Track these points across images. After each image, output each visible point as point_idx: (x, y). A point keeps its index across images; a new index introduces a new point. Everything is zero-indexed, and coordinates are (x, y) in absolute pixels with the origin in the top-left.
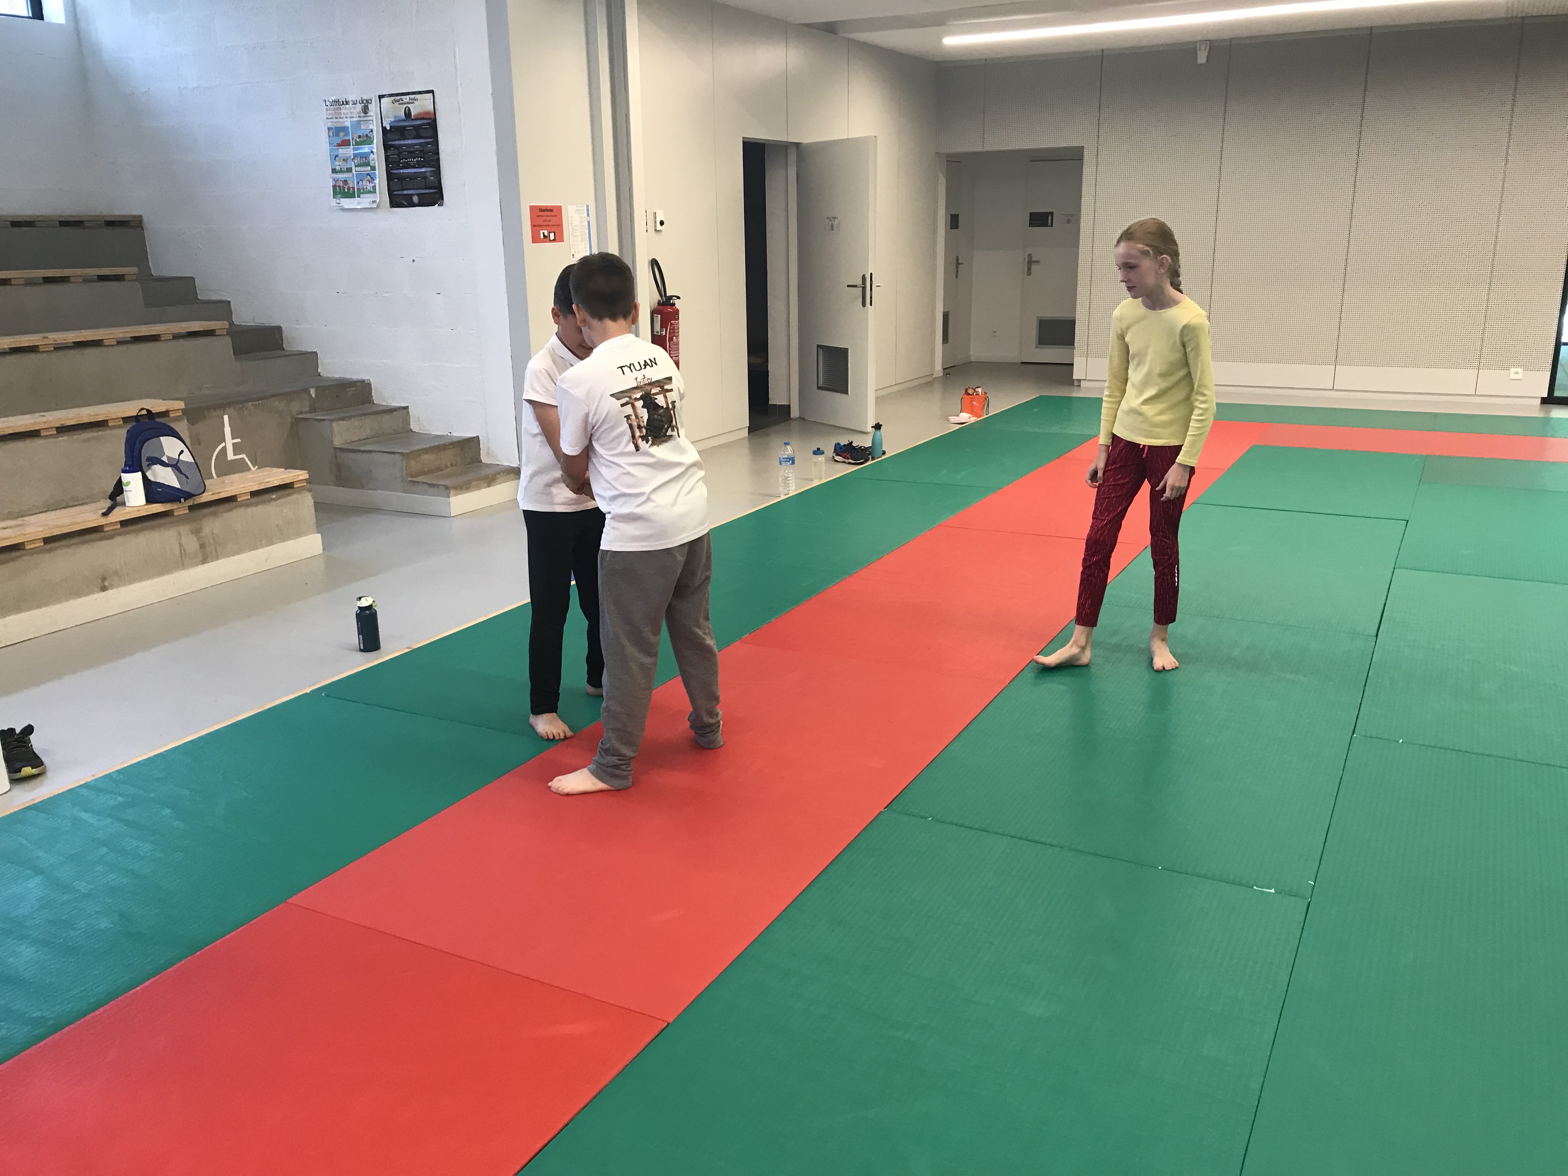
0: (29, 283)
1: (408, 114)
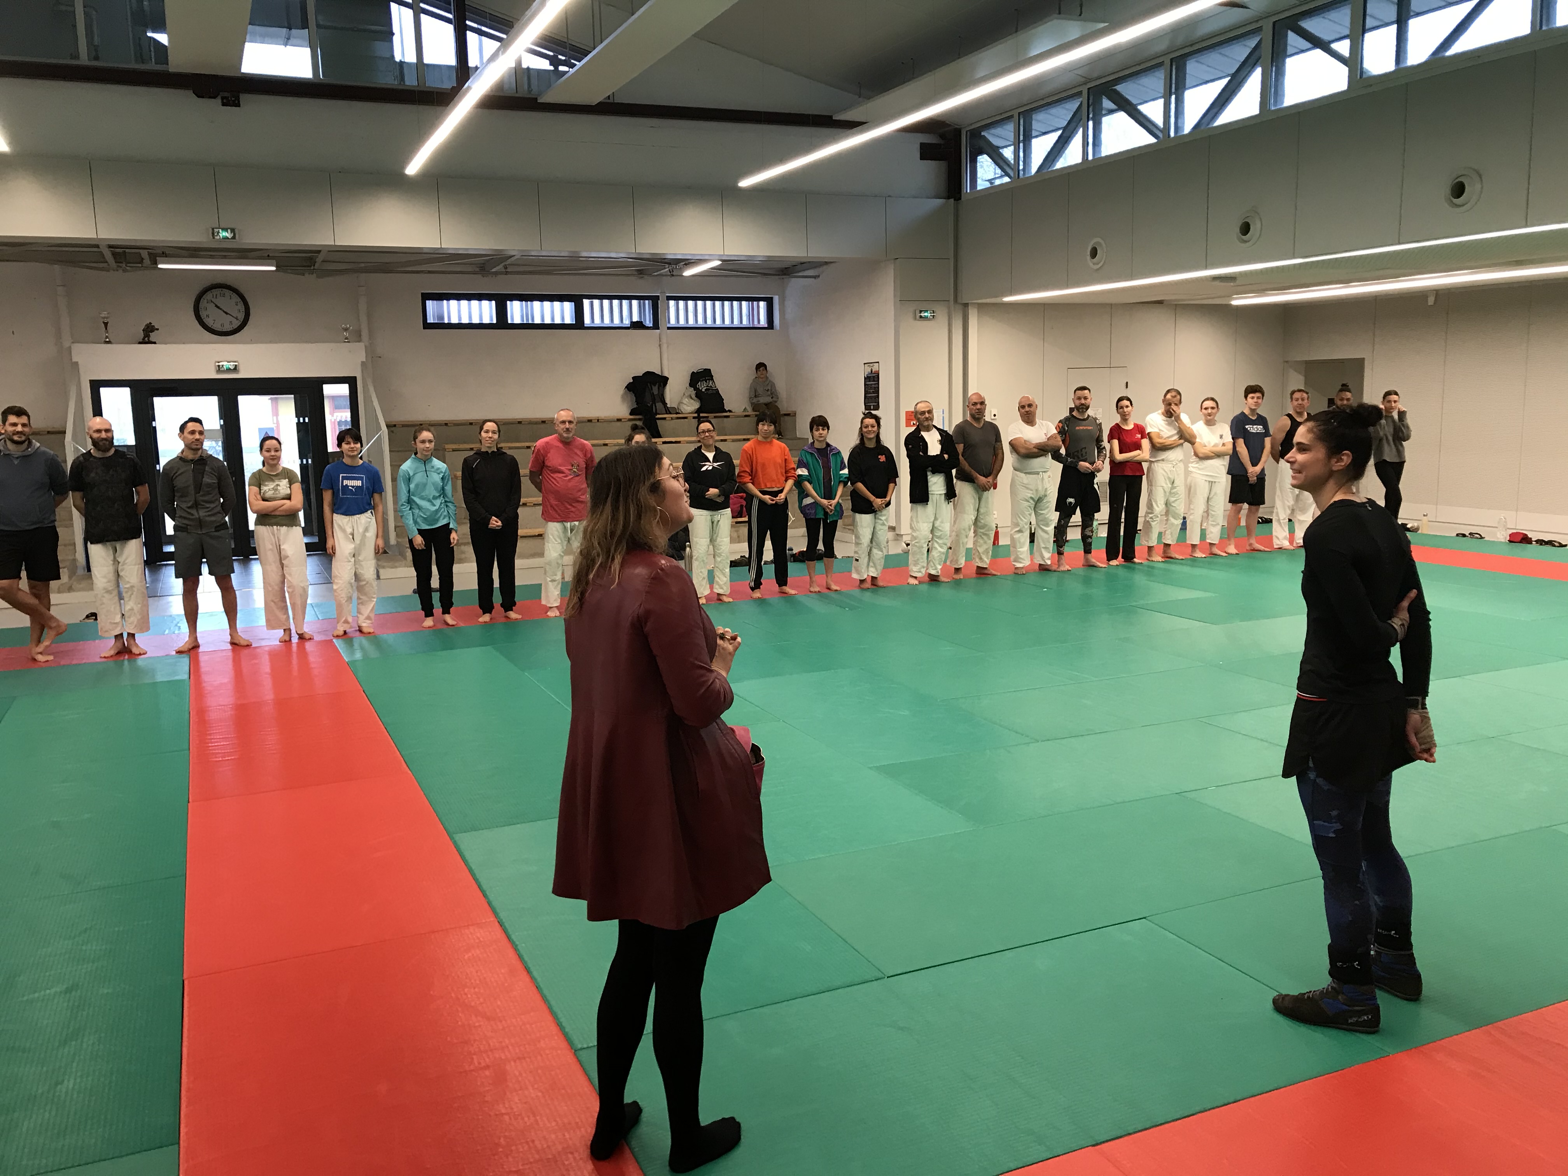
0: (734, 441)
1: (872, 371)
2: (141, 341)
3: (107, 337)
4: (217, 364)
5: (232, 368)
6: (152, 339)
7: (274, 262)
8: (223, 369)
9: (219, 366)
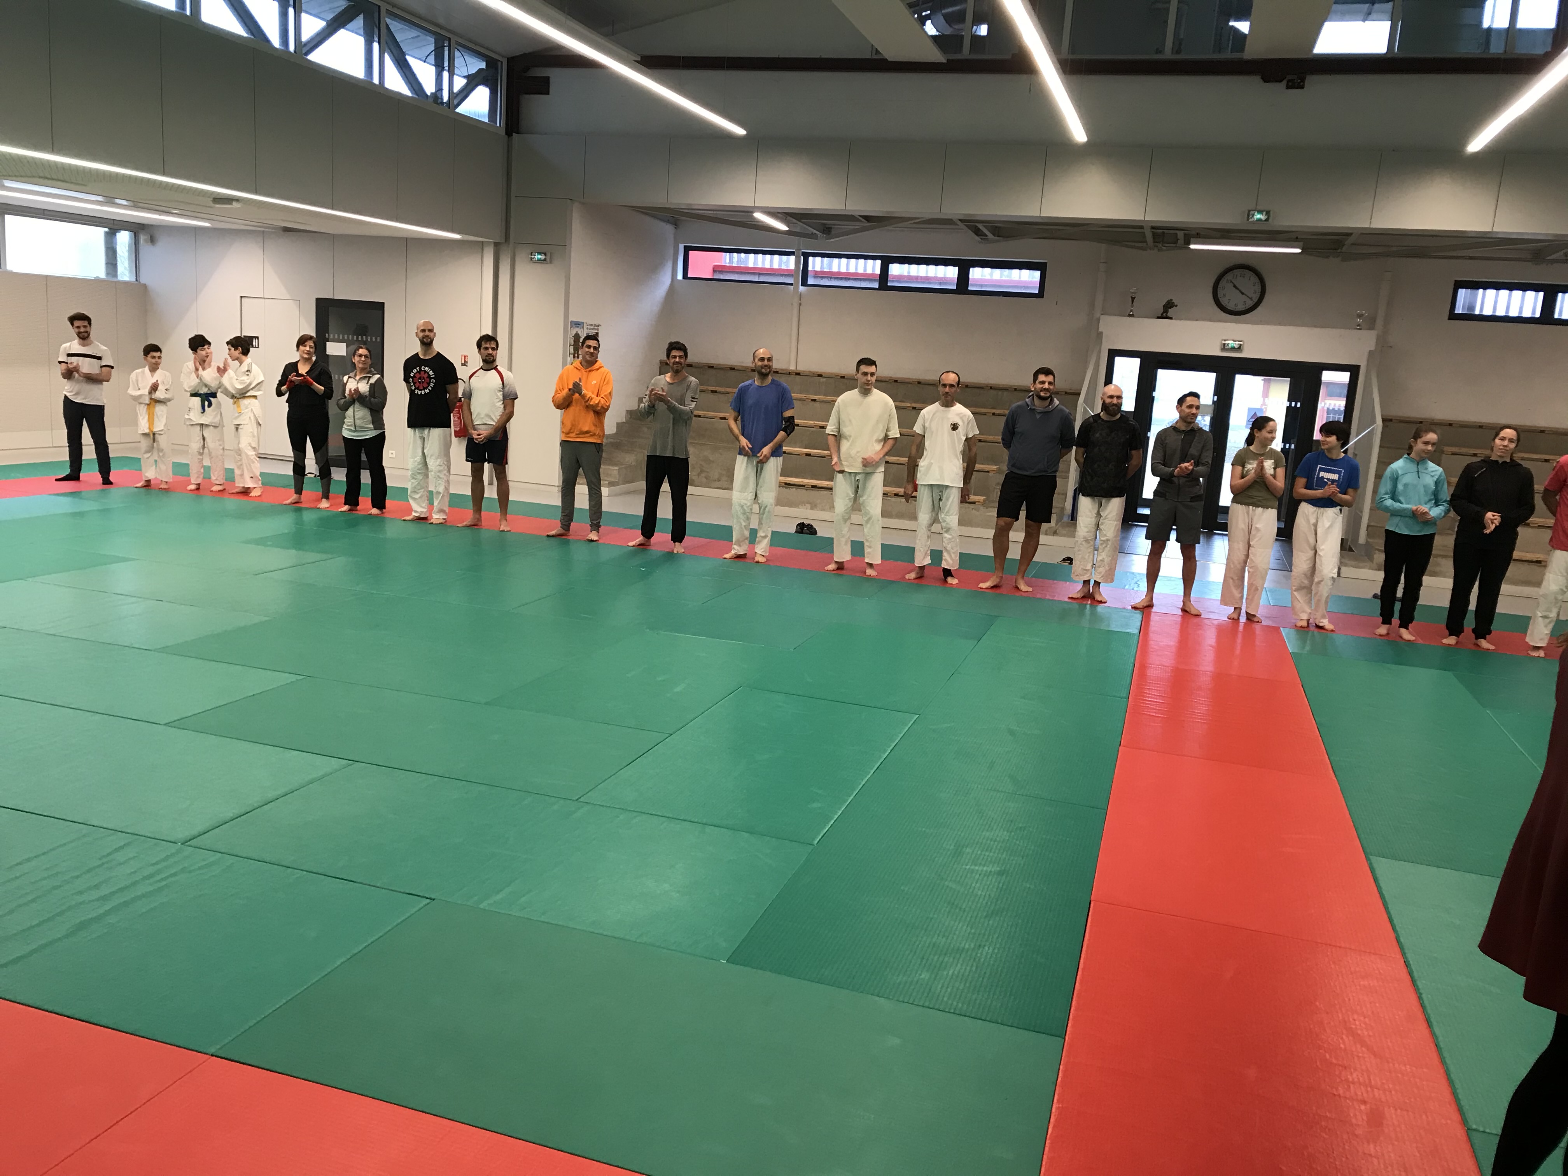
2: (1160, 315)
3: (1131, 311)
4: (1224, 342)
5: (1236, 347)
6: (1169, 315)
7: (1301, 244)
8: (1227, 347)
9: (1224, 344)
